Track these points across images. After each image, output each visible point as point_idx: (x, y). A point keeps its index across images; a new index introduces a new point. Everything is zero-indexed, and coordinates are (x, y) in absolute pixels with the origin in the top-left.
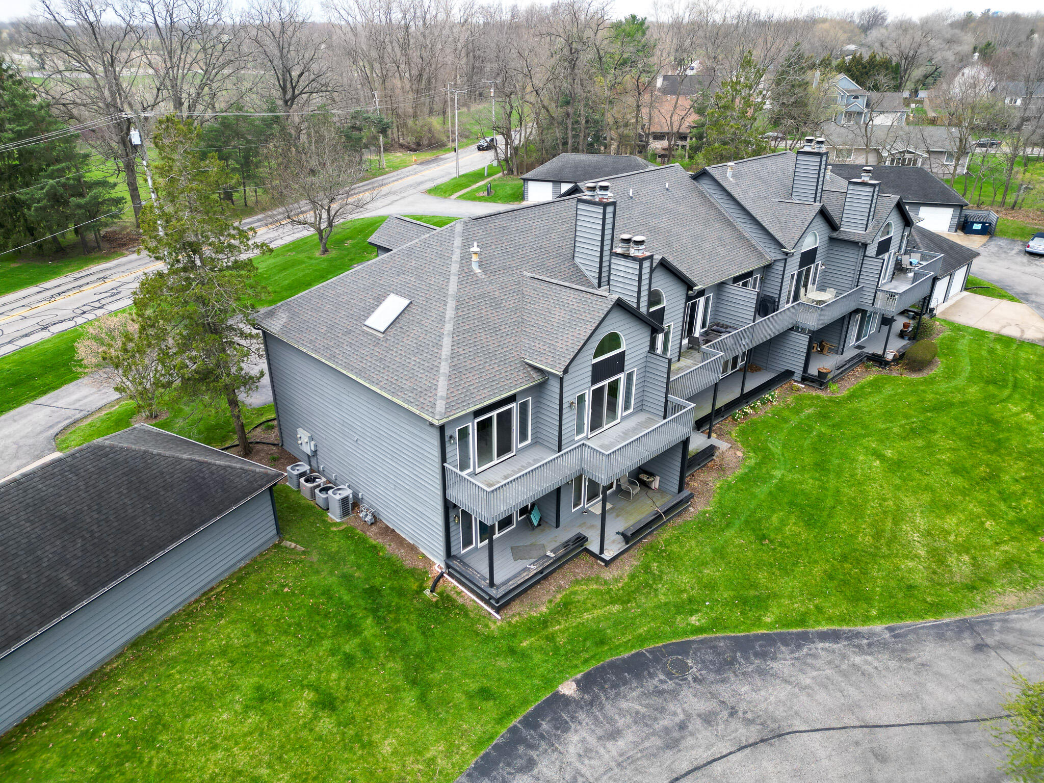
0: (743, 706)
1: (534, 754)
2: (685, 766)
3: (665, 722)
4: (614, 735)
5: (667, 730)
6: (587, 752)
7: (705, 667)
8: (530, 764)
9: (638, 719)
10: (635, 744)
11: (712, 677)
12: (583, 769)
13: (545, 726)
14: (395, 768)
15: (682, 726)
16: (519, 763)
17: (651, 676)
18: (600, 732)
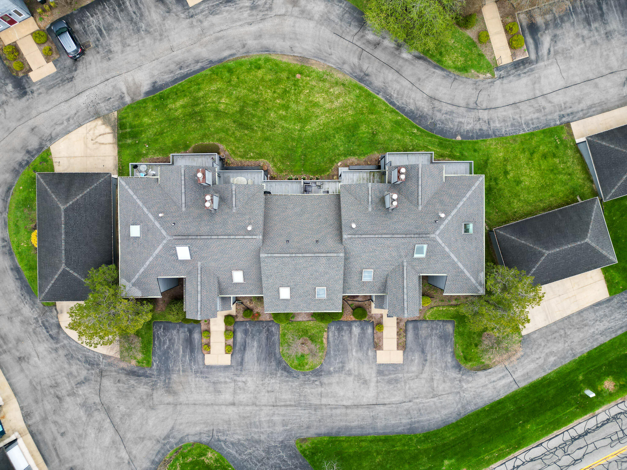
0: (430, 107)
1: (478, 131)
2: (454, 107)
3: (448, 117)
4: (460, 122)
5: (450, 115)
6: (468, 123)
7: (427, 120)
8: (480, 130)
9: (452, 121)
10: (458, 118)
11: (428, 117)
12: (472, 121)
13: (471, 134)
14: (502, 149)
15: (446, 113)
16: (482, 132)
17: (440, 127)
18: (462, 125)
